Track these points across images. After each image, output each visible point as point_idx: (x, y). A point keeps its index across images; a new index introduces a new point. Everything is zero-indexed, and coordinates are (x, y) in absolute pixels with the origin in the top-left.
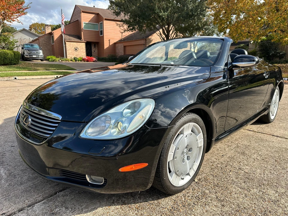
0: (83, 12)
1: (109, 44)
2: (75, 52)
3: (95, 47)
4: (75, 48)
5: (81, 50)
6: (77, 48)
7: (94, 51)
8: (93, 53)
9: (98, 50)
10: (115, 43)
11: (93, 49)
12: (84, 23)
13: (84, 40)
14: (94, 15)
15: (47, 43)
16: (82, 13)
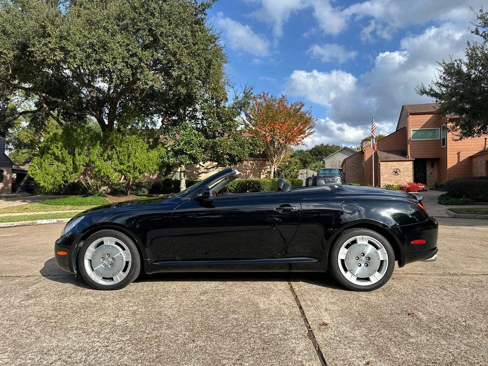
0: (412, 114)
1: (459, 160)
2: (394, 176)
3: (433, 166)
4: (395, 171)
5: (405, 173)
6: (398, 171)
7: (431, 174)
8: (429, 177)
9: (438, 170)
10: (471, 158)
11: (429, 170)
12: (413, 130)
13: (411, 157)
14: (431, 116)
15: (357, 166)
16: (410, 116)
